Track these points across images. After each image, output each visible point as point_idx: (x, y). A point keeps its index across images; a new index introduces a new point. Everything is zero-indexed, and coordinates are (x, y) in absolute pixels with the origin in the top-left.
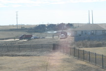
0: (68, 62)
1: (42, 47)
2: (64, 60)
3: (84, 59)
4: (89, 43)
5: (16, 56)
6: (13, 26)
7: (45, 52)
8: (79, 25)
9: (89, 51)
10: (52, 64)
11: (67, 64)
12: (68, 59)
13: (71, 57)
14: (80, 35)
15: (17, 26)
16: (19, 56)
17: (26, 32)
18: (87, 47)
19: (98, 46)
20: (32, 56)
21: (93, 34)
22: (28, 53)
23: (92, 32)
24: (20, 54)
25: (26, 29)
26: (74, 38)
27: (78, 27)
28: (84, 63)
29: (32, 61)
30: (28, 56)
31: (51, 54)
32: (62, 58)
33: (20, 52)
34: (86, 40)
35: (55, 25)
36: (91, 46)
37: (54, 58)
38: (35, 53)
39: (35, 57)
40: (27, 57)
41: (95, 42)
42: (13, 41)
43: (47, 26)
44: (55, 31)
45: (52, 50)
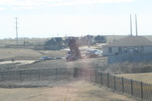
0: (99, 96)
1: (57, 74)
2: (92, 93)
3: (123, 91)
4: (130, 66)
5: (15, 87)
6: (11, 40)
7: (62, 81)
9: (130, 78)
12: (98, 91)
13: (103, 89)
14: (117, 54)
15: (17, 40)
16: (20, 87)
18: (128, 72)
19: (145, 70)
20: (41, 86)
21: (137, 52)
22: (34, 84)
23: (136, 49)
24: (23, 84)
25: (31, 45)
26: (106, 58)
27: (114, 40)
28: (123, 97)
29: (40, 95)
30: (35, 87)
31: (71, 84)
32: (88, 89)
33: (22, 80)
34: (127, 62)
35: (77, 38)
36: (134, 71)
37: (76, 90)
39: (46, 89)
40: (34, 89)
41: (141, 65)
42: (10, 64)
45: (72, 78)
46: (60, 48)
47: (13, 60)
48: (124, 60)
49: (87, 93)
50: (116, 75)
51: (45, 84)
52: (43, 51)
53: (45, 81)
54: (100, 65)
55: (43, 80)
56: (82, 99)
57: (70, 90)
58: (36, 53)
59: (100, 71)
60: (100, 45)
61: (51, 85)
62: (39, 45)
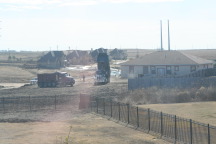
0: (115, 135)
1: (56, 103)
2: (105, 131)
3: (149, 128)
4: (159, 93)
8: (138, 53)
10: (78, 140)
11: (111, 140)
13: (120, 125)
14: (141, 76)
16: (2, 121)
17: (20, 67)
18: (156, 102)
19: (181, 99)
20: (33, 121)
21: (169, 72)
22: (23, 117)
23: (169, 68)
24: (6, 117)
25: (19, 61)
26: (126, 80)
27: (138, 56)
28: (148, 137)
29: (32, 133)
30: (24, 121)
33: (5, 111)
34: (155, 88)
35: (85, 52)
36: (165, 100)
37: (82, 126)
38: (40, 115)
40: (22, 124)
41: (175, 92)
43: (66, 54)
44: (85, 64)
45: (77, 109)
46: (61, 66)
48: (151, 85)
49: (98, 130)
50: (140, 106)
51: (38, 118)
52: (35, 70)
53: (39, 113)
54: (117, 91)
55: (35, 111)
56: (90, 140)
57: (75, 126)
58: (26, 73)
59: (116, 100)
60: (118, 62)
61: (46, 119)
62: (31, 62)
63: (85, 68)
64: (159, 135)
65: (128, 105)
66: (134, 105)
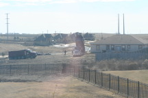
1: (46, 69)
2: (79, 89)
3: (110, 87)
4: (117, 63)
5: (5, 81)
6: (2, 35)
8: (103, 36)
9: (117, 75)
10: (61, 94)
11: (84, 95)
14: (105, 51)
16: (10, 81)
18: (114, 69)
19: (132, 68)
20: (30, 81)
21: (124, 49)
22: (24, 78)
23: (124, 47)
24: (12, 78)
25: (21, 40)
26: (94, 55)
27: (102, 38)
28: (109, 93)
29: (29, 89)
30: (24, 81)
31: (59, 80)
32: (76, 85)
33: (11, 74)
34: (114, 59)
35: (67, 35)
36: (121, 68)
37: (64, 85)
38: (35, 77)
39: (35, 84)
40: (23, 83)
41: (127, 63)
45: (60, 74)
46: (50, 44)
47: (3, 54)
48: (111, 58)
49: (75, 88)
50: (103, 72)
51: (34, 79)
52: (33, 47)
53: (34, 76)
54: (87, 62)
55: (32, 74)
56: (69, 94)
57: (59, 85)
59: (87, 68)
60: (89, 42)
61: (40, 80)
62: (29, 41)
63: (66, 45)
64: (117, 92)
65: (95, 71)
66: (100, 71)
